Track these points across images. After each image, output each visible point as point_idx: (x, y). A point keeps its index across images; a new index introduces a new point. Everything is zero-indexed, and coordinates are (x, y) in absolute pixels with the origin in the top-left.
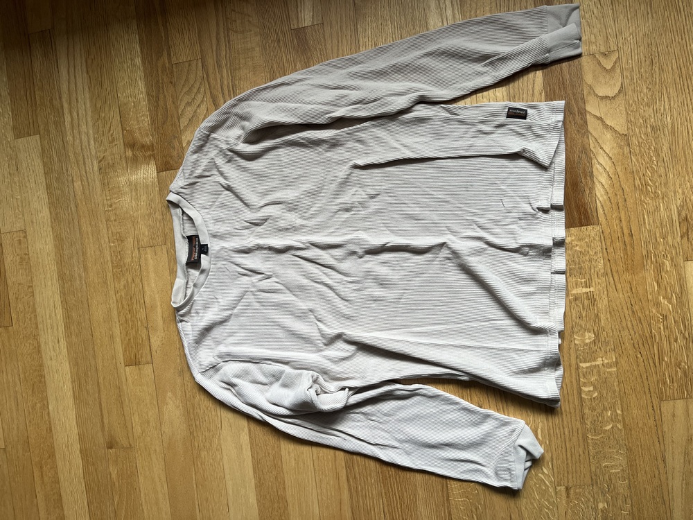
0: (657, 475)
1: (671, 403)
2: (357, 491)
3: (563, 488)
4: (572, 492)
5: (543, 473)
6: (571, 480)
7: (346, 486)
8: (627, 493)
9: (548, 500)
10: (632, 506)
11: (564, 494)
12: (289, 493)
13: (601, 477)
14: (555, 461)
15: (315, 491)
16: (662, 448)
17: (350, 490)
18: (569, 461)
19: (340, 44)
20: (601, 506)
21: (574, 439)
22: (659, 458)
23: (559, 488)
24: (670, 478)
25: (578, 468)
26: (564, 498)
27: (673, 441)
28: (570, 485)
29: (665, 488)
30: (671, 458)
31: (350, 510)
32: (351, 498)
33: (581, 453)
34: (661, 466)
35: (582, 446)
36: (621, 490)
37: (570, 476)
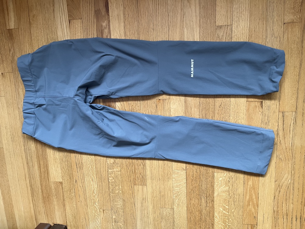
0: (132, 209)
1: (138, 186)
2: (35, 205)
3: (102, 210)
4: (105, 211)
5: (96, 205)
6: (104, 208)
7: (32, 202)
8: (122, 214)
9: (97, 213)
10: (124, 218)
11: (102, 212)
12: (13, 202)
13: (114, 208)
14: (100, 201)
15: (22, 203)
16: (134, 200)
17: (33, 204)
18: (104, 202)
19: (25, 38)
20: (114, 217)
21: (106, 195)
22: (133, 204)
23: (101, 210)
24: (136, 211)
25: (107, 204)
26: (102, 213)
27: (138, 199)
28: (104, 209)
29: (135, 214)
30: (137, 204)
31: (33, 211)
32: (34, 207)
33: (108, 199)
34: (134, 206)
35: (108, 197)
36: (120, 213)
37: (104, 207)
